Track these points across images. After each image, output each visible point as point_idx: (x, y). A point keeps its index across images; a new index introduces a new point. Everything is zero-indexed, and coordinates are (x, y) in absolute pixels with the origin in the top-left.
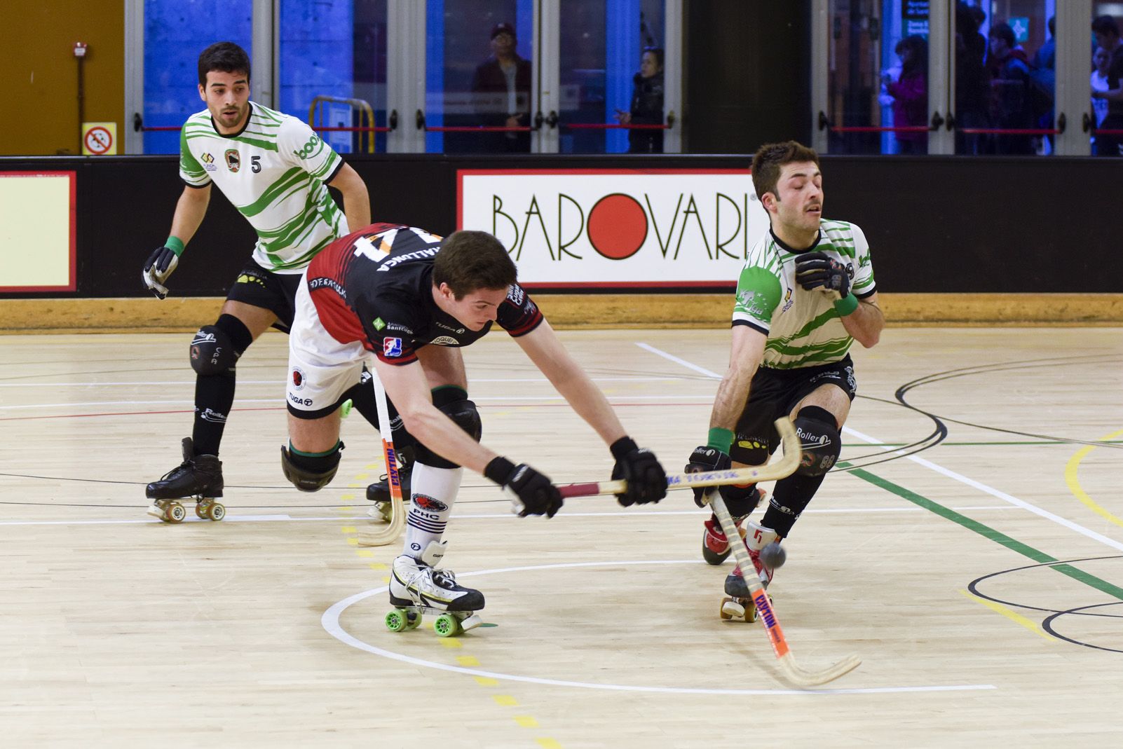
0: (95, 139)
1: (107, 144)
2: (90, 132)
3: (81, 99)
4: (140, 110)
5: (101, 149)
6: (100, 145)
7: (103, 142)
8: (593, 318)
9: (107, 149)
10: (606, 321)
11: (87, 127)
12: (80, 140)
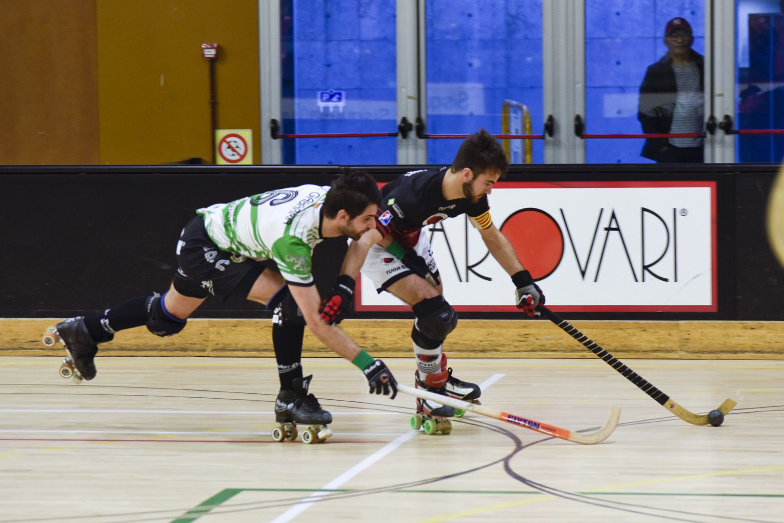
0: (230, 147)
1: (242, 152)
2: (224, 140)
3: (214, 104)
4: (277, 116)
5: (237, 157)
6: (235, 153)
7: (237, 149)
8: (503, 345)
9: (242, 157)
10: (517, 349)
11: (221, 134)
12: (214, 148)
